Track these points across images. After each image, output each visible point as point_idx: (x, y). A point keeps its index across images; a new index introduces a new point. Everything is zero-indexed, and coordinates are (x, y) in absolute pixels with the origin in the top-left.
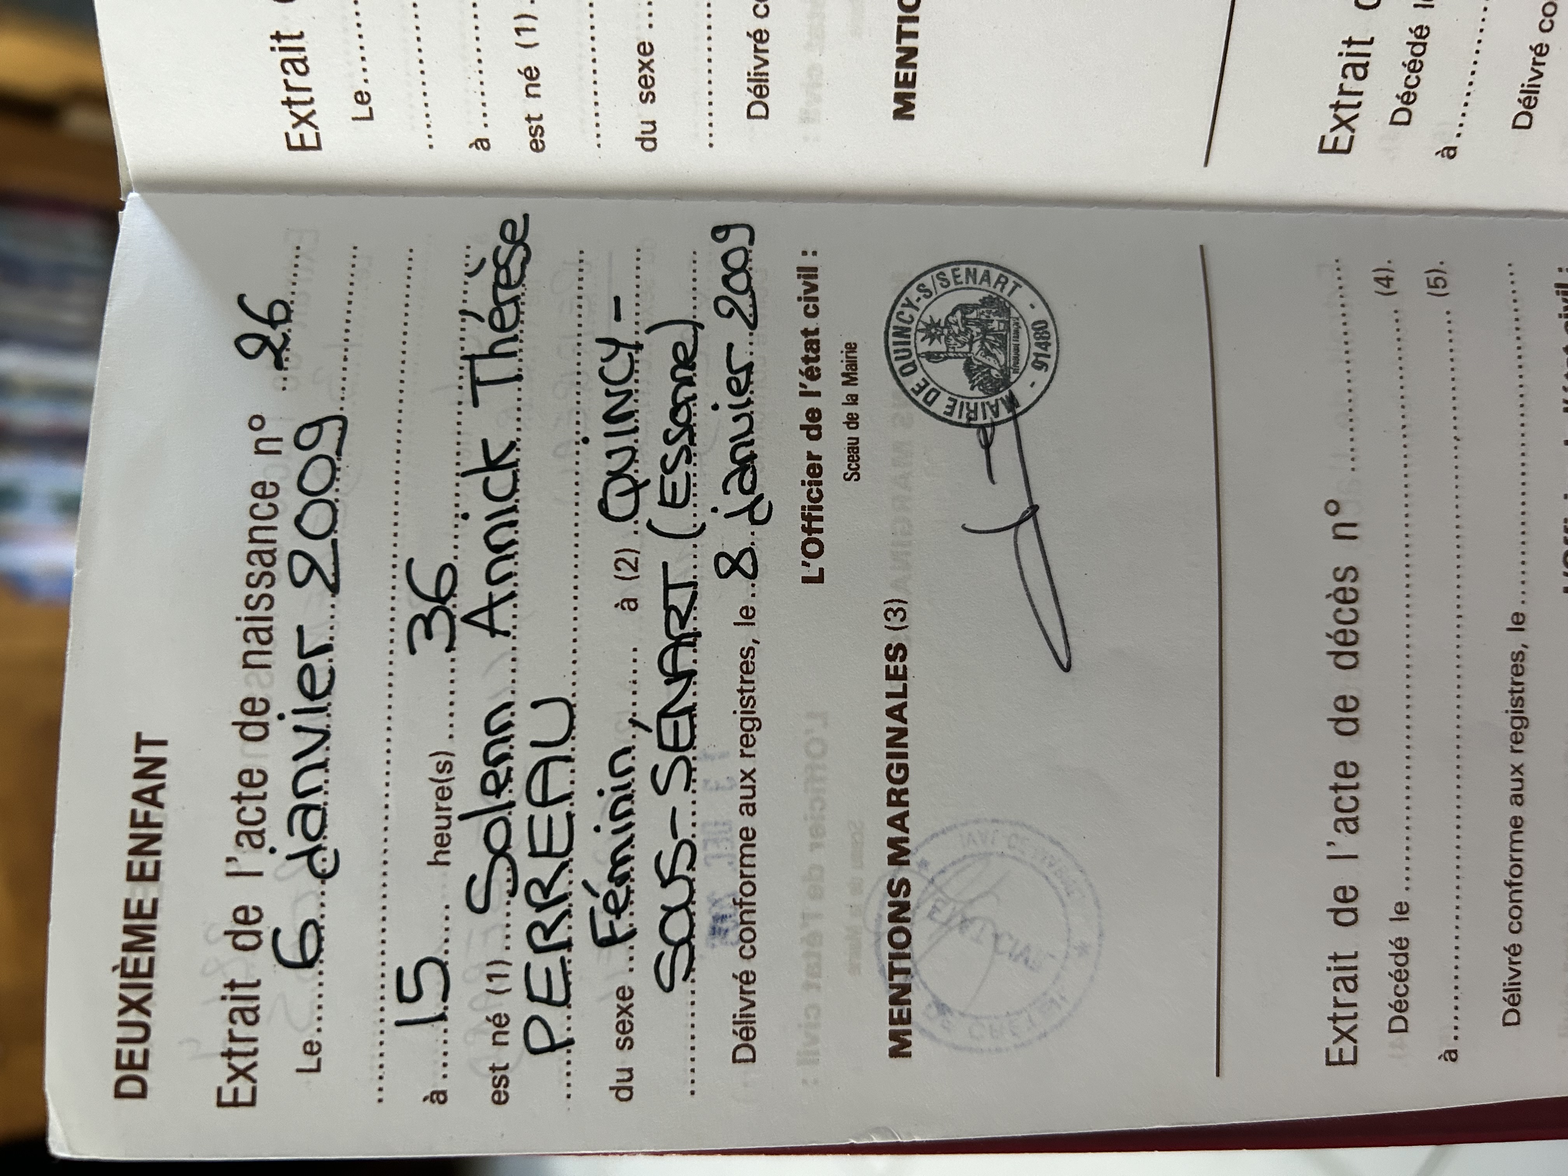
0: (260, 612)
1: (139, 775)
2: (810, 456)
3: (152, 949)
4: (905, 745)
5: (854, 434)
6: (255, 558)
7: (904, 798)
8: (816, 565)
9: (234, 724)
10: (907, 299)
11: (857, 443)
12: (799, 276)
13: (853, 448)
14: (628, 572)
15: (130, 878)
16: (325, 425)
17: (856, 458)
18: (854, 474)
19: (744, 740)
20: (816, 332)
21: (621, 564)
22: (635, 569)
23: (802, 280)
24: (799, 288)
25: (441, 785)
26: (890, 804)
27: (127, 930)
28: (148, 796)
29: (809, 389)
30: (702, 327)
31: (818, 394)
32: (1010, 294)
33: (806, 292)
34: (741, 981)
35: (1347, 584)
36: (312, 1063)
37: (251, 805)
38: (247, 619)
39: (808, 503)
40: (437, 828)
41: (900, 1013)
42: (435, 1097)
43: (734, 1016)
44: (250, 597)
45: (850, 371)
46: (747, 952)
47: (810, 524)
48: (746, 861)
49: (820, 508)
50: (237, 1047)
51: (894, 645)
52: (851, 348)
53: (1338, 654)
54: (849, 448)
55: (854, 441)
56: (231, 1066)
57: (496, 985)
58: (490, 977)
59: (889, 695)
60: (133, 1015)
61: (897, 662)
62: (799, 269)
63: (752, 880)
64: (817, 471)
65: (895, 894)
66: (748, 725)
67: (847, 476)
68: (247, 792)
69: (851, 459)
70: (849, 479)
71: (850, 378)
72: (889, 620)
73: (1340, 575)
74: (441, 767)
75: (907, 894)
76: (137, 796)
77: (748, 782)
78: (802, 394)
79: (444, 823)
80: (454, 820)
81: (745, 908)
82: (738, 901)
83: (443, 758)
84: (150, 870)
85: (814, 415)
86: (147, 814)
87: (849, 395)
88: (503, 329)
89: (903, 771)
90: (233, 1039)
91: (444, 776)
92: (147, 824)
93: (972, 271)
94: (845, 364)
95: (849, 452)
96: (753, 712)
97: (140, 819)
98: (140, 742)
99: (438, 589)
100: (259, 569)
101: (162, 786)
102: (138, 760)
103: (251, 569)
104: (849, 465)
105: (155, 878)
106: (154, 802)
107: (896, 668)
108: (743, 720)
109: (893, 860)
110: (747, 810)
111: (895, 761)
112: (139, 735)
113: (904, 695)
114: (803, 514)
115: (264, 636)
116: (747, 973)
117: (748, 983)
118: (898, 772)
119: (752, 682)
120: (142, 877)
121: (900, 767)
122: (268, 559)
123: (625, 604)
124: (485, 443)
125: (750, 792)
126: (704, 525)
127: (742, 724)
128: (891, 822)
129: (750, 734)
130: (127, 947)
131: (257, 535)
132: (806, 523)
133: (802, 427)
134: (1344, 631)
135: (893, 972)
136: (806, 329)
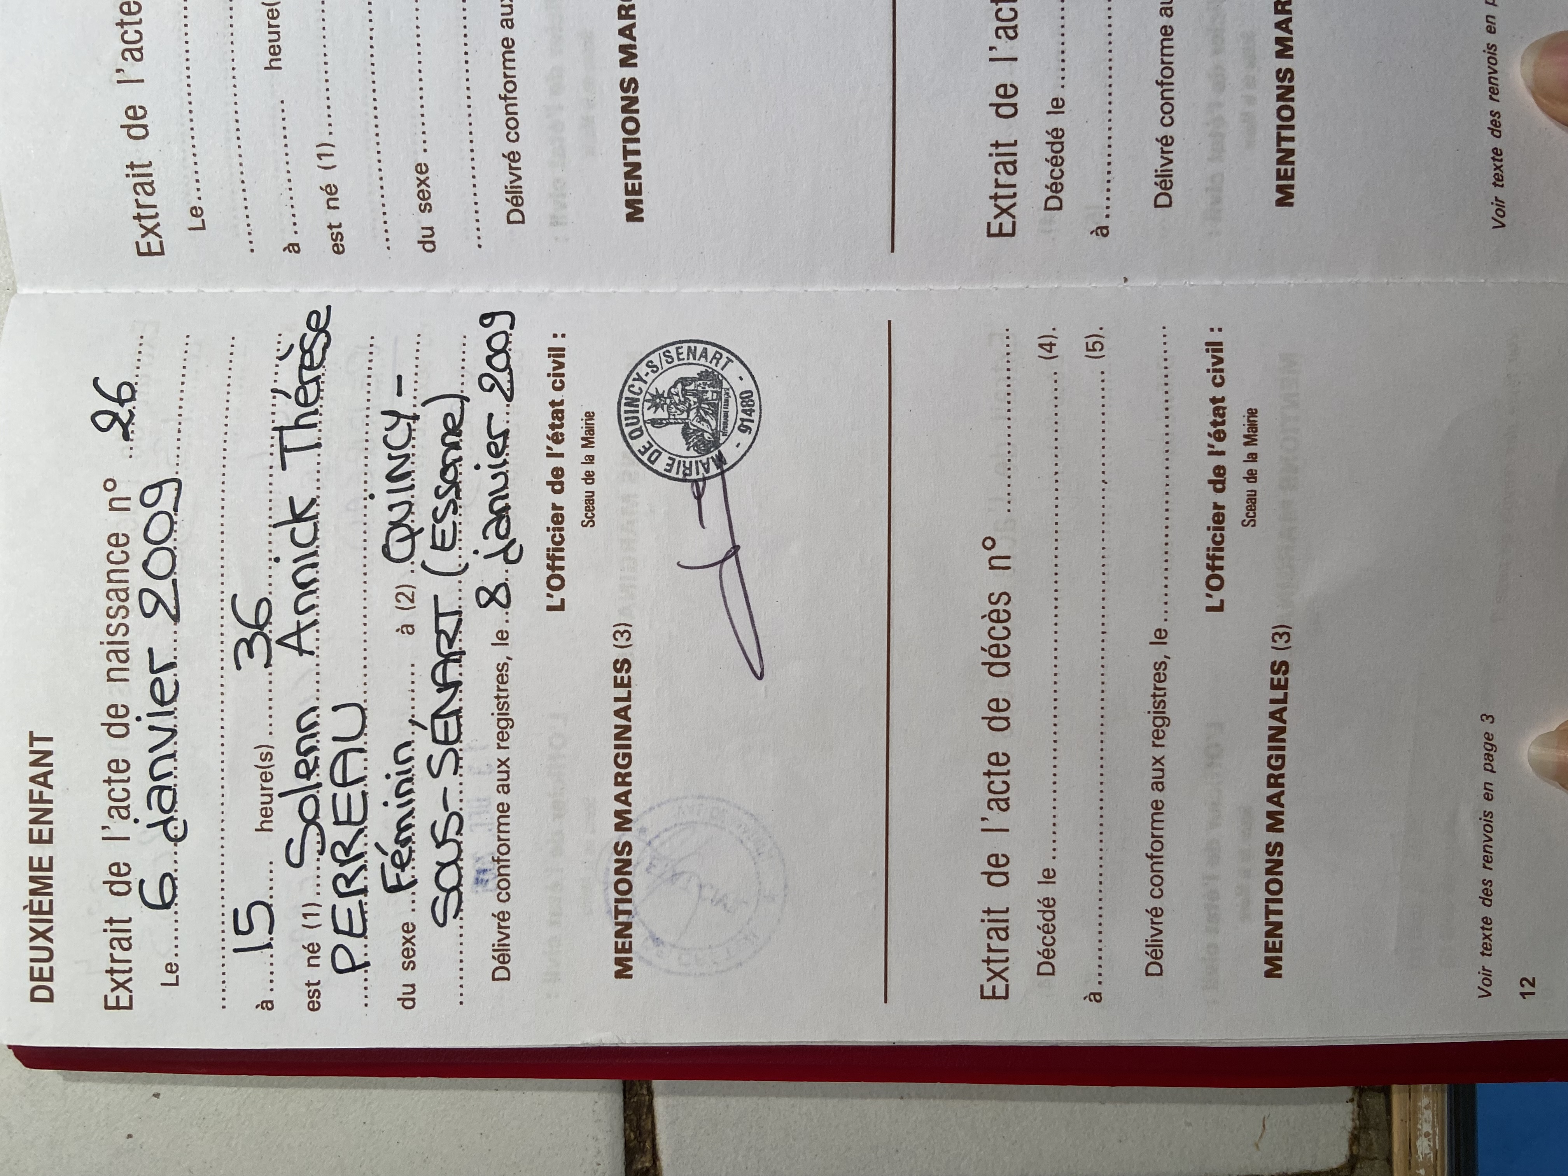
0: (118, 637)
1: (34, 764)
2: (554, 507)
3: (50, 894)
4: (629, 739)
5: (590, 488)
6: (112, 595)
7: (628, 780)
8: (557, 596)
9: (103, 724)
10: (638, 374)
11: (593, 496)
12: (549, 356)
13: (590, 500)
14: (405, 603)
15: (32, 841)
16: (164, 486)
17: (591, 508)
18: (590, 521)
19: (500, 735)
20: (562, 403)
21: (400, 597)
22: (412, 601)
23: (552, 358)
24: (549, 365)
25: (264, 770)
26: (617, 784)
27: (32, 879)
28: (41, 779)
29: (554, 452)
30: (468, 400)
31: (561, 455)
32: (722, 369)
33: (554, 369)
34: (499, 918)
35: (1000, 606)
36: (171, 978)
37: (118, 787)
38: (109, 643)
39: (552, 546)
40: (262, 803)
41: (623, 944)
42: (264, 1005)
43: (494, 945)
44: (110, 626)
45: (589, 436)
46: (503, 896)
47: (553, 563)
48: (502, 828)
49: (562, 550)
50: (116, 966)
51: (620, 660)
52: (590, 416)
53: (991, 665)
54: (586, 500)
55: (590, 494)
56: (113, 980)
57: (311, 921)
58: (305, 916)
59: (617, 700)
60: (40, 942)
61: (623, 674)
62: (550, 349)
63: (507, 842)
64: (560, 519)
65: (619, 853)
66: (503, 724)
67: (584, 524)
68: (115, 776)
69: (587, 509)
70: (586, 526)
71: (588, 442)
72: (616, 639)
73: (994, 599)
74: (263, 757)
75: (629, 853)
76: (33, 779)
77: (503, 768)
78: (548, 455)
79: (268, 799)
80: (275, 797)
81: (502, 863)
82: (496, 858)
83: (265, 750)
84: (46, 836)
85: (558, 472)
86: (41, 793)
87: (587, 456)
88: (306, 404)
89: (627, 759)
90: (113, 960)
91: (267, 763)
92: (41, 800)
93: (693, 348)
94: (584, 429)
95: (586, 503)
96: (508, 714)
97: (36, 797)
98: (32, 739)
99: (257, 620)
100: (116, 603)
101: (51, 772)
102: (32, 752)
103: (110, 603)
104: (586, 514)
105: (50, 841)
106: (45, 784)
107: (622, 678)
108: (499, 720)
109: (618, 827)
110: (503, 789)
111: (621, 751)
112: (31, 733)
113: (628, 699)
114: (548, 555)
115: (122, 656)
116: (503, 912)
117: (504, 920)
118: (623, 759)
119: (506, 690)
120: (40, 841)
121: (625, 756)
122: (123, 595)
123: (404, 629)
124: (291, 500)
125: (505, 776)
126: (467, 565)
127: (498, 723)
128: (617, 798)
129: (505, 731)
130: (33, 892)
131: (113, 576)
132: (550, 562)
133: (548, 483)
134: (997, 646)
135: (618, 912)
136: (553, 401)
